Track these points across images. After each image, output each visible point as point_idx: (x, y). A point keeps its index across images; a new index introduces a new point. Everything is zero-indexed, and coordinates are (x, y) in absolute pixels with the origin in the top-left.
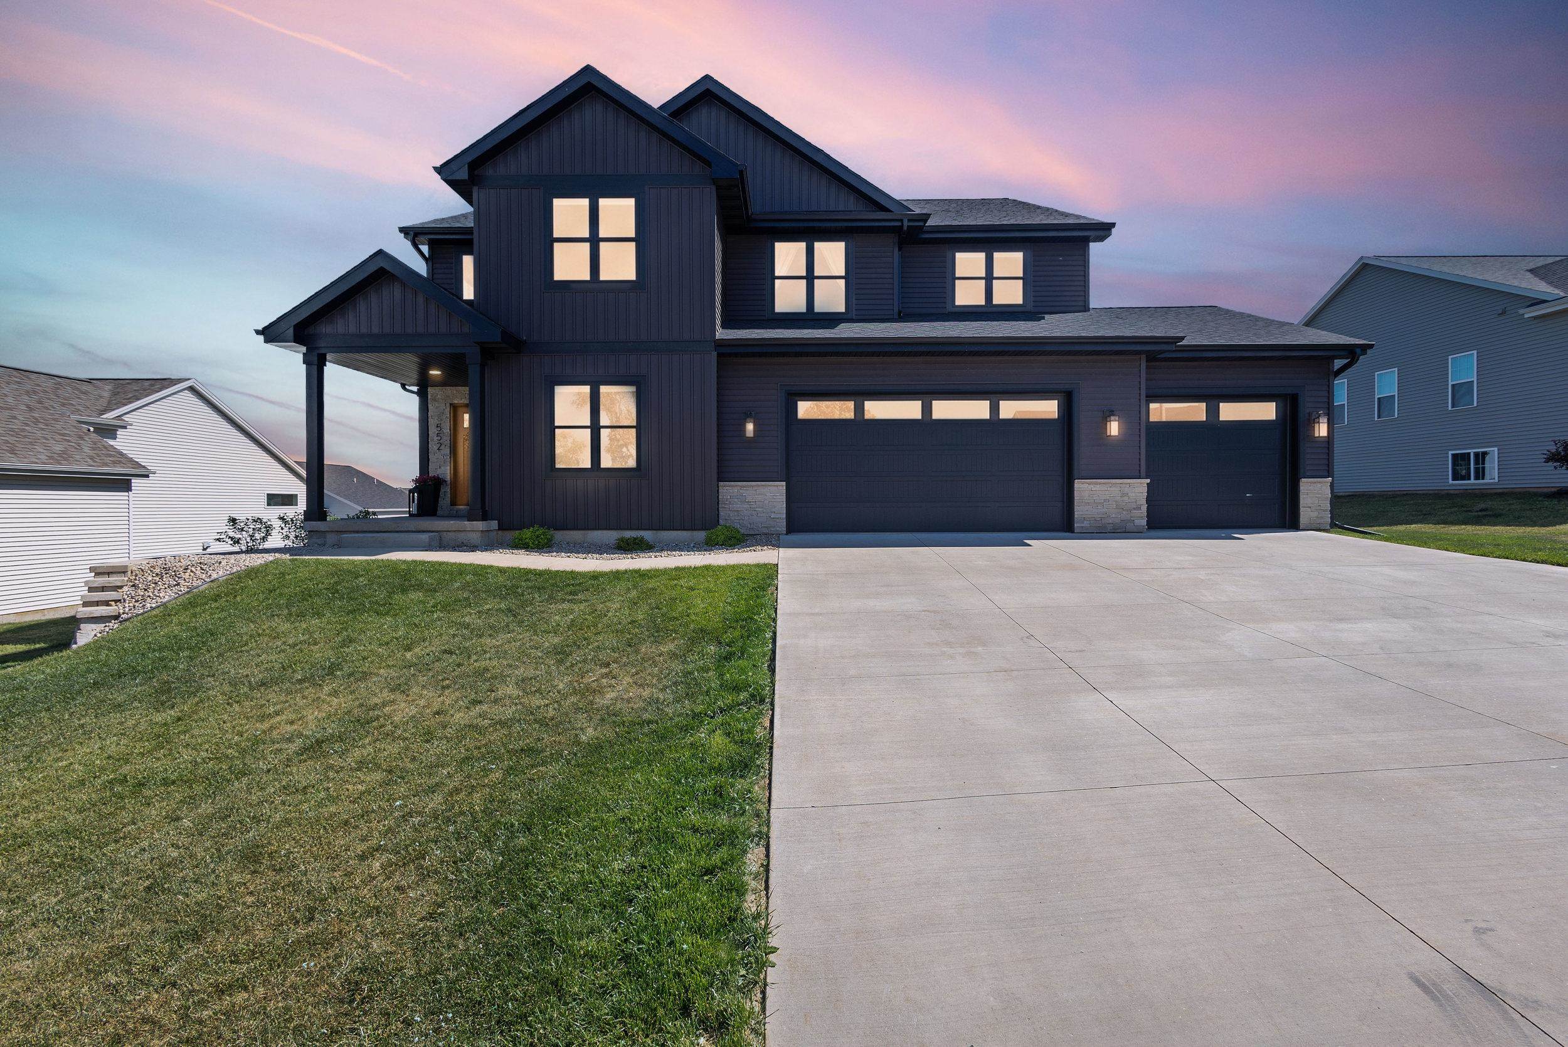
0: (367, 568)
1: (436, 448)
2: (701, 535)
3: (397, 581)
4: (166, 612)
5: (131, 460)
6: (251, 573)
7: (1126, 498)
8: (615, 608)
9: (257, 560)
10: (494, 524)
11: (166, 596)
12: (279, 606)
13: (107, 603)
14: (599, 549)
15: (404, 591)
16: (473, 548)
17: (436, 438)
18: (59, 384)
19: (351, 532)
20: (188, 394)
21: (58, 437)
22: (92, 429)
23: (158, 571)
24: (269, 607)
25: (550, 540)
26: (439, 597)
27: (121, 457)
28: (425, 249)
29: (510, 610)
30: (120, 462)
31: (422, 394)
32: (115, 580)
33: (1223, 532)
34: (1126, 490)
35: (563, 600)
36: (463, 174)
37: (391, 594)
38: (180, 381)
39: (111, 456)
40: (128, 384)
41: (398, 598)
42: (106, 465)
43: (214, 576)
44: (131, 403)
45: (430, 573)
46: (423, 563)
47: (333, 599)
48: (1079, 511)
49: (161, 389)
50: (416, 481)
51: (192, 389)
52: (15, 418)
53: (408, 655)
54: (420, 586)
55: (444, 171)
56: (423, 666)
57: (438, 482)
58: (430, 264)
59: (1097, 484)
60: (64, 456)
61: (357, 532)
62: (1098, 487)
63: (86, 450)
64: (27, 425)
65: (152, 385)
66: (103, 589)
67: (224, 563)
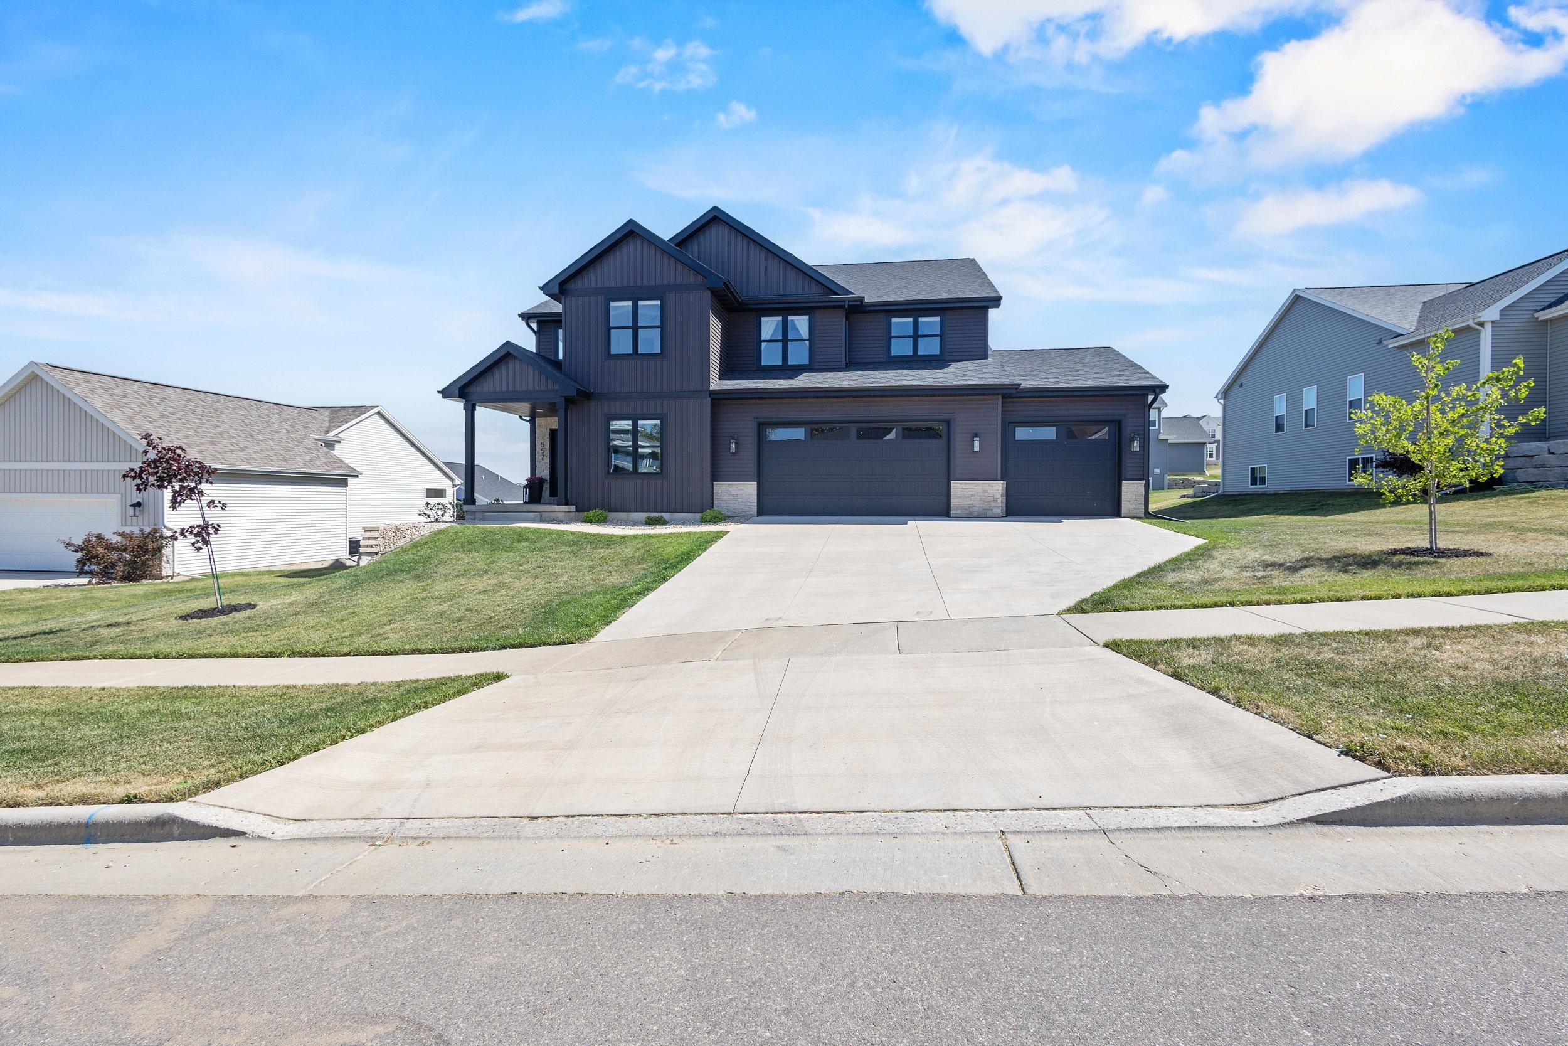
0: (500, 531)
1: (540, 458)
2: (698, 516)
3: (516, 537)
4: (403, 550)
5: (347, 465)
6: (440, 532)
7: (986, 494)
8: (628, 551)
9: (442, 526)
10: (573, 508)
11: (401, 543)
12: (458, 547)
13: (372, 546)
14: (634, 523)
15: (519, 541)
16: (560, 522)
17: (540, 452)
18: (300, 413)
19: (489, 512)
20: (376, 416)
21: (306, 450)
22: (323, 444)
23: (393, 530)
24: (453, 547)
25: (606, 518)
26: (537, 545)
27: (342, 464)
28: (534, 326)
29: (573, 552)
30: (342, 467)
31: (532, 422)
32: (374, 534)
33: (1055, 518)
34: (987, 488)
35: (602, 548)
36: (556, 290)
37: (512, 543)
38: (372, 408)
39: (336, 462)
40: (339, 410)
41: (516, 544)
42: (334, 469)
43: (422, 533)
44: (343, 425)
45: (533, 533)
46: (529, 528)
47: (484, 545)
48: (954, 502)
49: (361, 414)
50: (527, 480)
51: (379, 413)
52: (282, 438)
53: (521, 568)
54: (528, 540)
55: (545, 288)
56: (527, 571)
57: (542, 481)
58: (538, 335)
59: (966, 484)
60: (311, 463)
61: (493, 512)
62: (967, 486)
63: (322, 458)
64: (289, 443)
65: (354, 411)
66: (369, 539)
67: (426, 526)
